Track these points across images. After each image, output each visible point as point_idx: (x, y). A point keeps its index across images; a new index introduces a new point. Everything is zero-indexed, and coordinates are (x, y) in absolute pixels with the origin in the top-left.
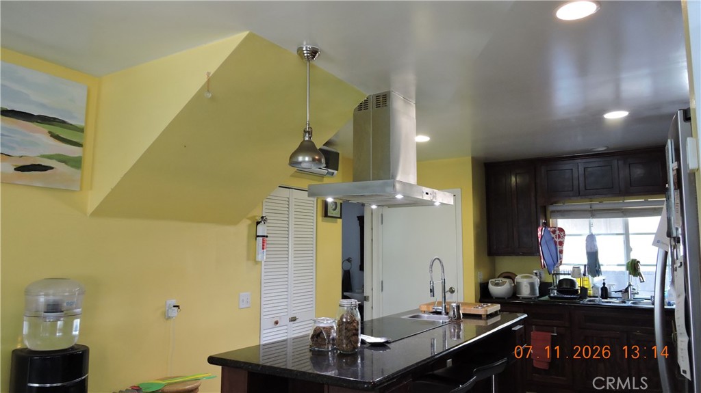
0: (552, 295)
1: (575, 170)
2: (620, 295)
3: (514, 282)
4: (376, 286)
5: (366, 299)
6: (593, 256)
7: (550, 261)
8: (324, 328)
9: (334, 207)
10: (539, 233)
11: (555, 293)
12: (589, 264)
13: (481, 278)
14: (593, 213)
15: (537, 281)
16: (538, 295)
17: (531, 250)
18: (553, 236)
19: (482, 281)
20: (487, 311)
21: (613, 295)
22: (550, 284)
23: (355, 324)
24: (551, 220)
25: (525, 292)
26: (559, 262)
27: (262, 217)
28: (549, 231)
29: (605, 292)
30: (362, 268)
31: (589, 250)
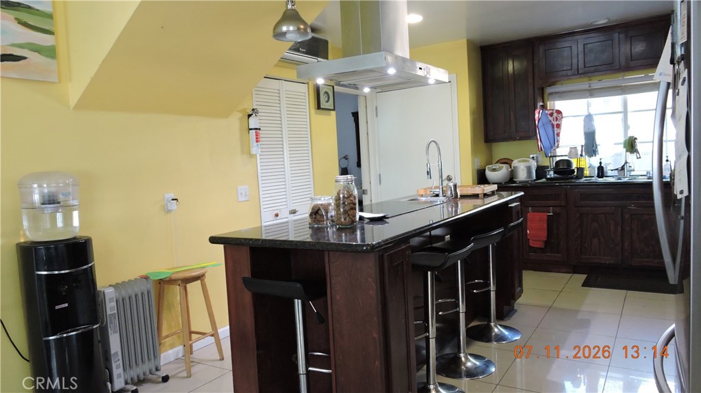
0: (548, 176)
1: (574, 48)
2: (616, 173)
3: (511, 168)
4: (374, 180)
5: (364, 192)
6: (590, 137)
7: (546, 143)
8: (322, 205)
9: (326, 99)
10: (537, 116)
11: (551, 174)
12: (586, 145)
13: (479, 164)
14: (592, 93)
15: (534, 165)
16: (535, 178)
17: (528, 133)
18: (551, 118)
19: (479, 168)
20: (484, 190)
21: (610, 173)
22: (547, 167)
23: (352, 199)
24: (548, 103)
25: (522, 176)
26: (556, 145)
27: (253, 110)
28: (547, 114)
29: (601, 171)
30: (359, 165)
31: (587, 130)
